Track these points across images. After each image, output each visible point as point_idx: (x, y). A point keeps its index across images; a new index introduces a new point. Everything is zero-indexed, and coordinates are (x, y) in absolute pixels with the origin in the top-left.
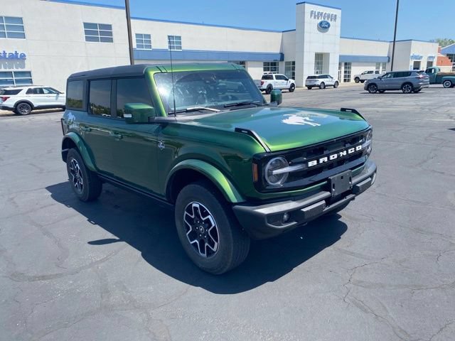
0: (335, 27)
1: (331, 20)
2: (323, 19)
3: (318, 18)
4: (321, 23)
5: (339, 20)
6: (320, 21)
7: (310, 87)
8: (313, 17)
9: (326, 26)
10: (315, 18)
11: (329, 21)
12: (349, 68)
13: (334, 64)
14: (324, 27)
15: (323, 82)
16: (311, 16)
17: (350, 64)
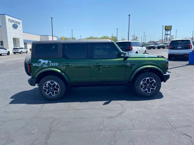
0: (20, 27)
1: (18, 24)
2: (14, 23)
3: (12, 23)
4: (14, 25)
5: (21, 24)
6: (13, 24)
7: (15, 53)
8: (10, 22)
9: (17, 26)
10: (11, 22)
11: (17, 24)
12: (27, 45)
13: (22, 43)
14: (15, 27)
15: (21, 51)
16: (9, 21)
17: (26, 43)
